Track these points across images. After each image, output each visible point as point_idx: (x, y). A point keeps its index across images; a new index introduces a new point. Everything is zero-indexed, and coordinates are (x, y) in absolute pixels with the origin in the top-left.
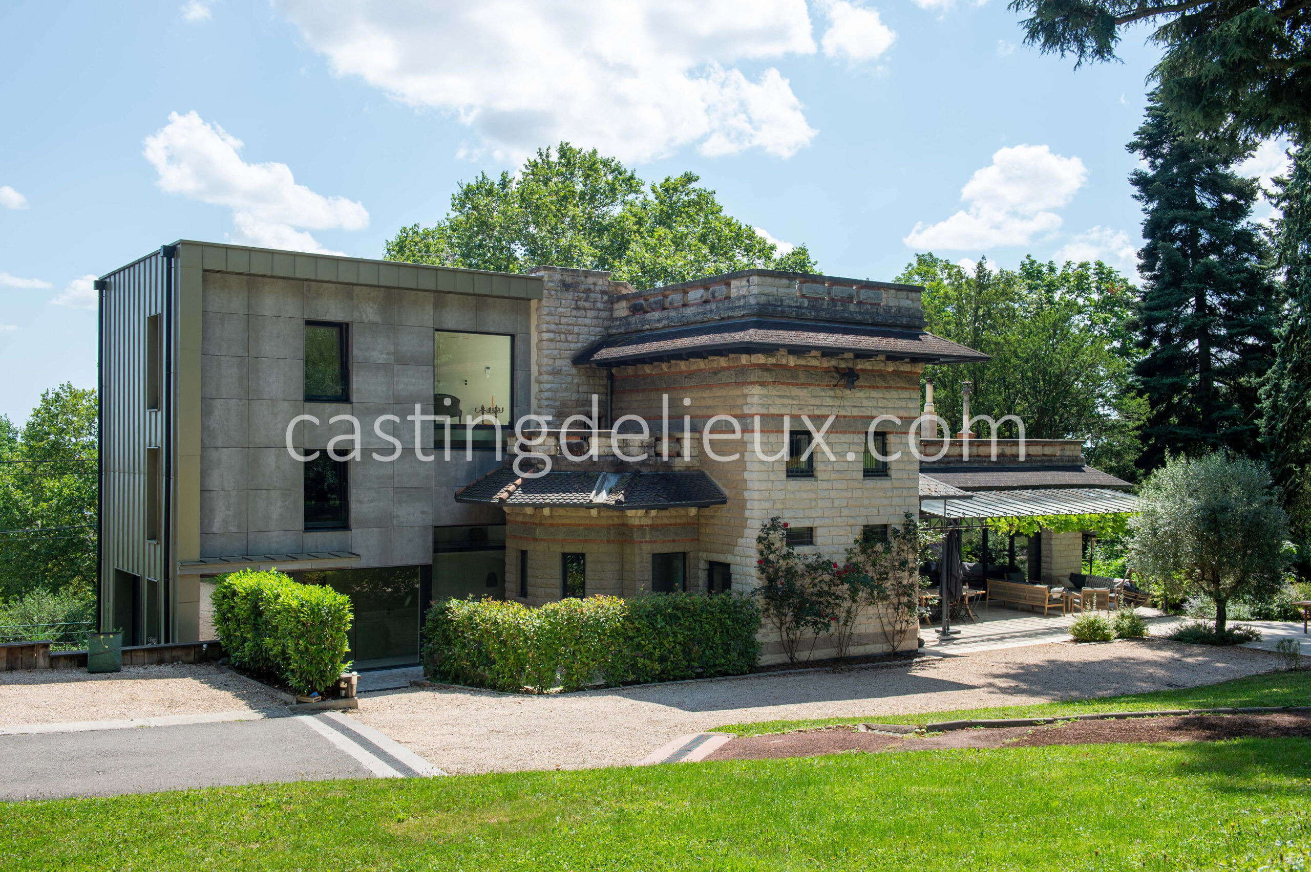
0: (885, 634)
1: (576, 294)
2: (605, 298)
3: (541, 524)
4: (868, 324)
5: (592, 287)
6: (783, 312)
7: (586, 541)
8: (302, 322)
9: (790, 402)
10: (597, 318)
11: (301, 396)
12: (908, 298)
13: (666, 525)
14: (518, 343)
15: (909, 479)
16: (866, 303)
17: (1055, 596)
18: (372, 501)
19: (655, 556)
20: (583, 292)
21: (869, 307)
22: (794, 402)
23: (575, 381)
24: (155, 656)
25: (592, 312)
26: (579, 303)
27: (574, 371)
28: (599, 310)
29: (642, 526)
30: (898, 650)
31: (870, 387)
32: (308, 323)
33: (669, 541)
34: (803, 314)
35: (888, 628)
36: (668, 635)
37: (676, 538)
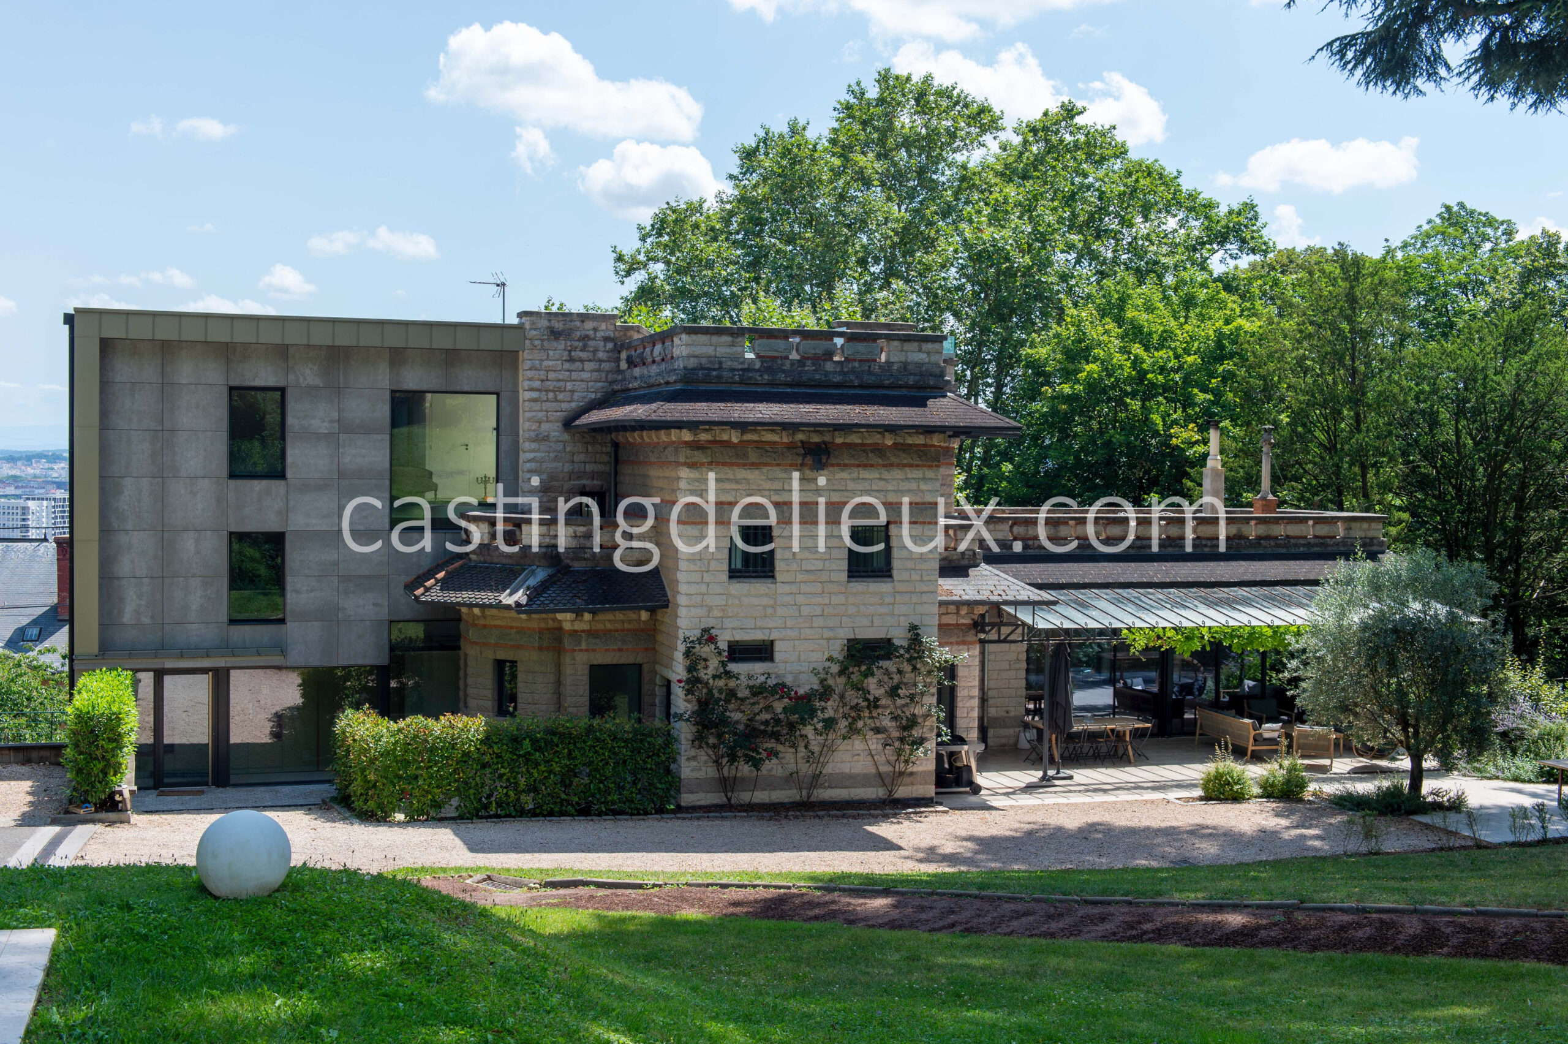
0: (880, 775)
1: (569, 343)
2: (610, 345)
3: (474, 625)
4: (855, 387)
5: (591, 333)
6: (719, 377)
7: (518, 647)
8: (226, 390)
9: (734, 486)
10: (599, 371)
11: (224, 471)
12: (920, 350)
13: (610, 631)
14: (503, 403)
15: (922, 581)
16: (855, 360)
17: (1267, 735)
18: (312, 591)
19: (592, 667)
20: (579, 340)
21: (856, 364)
22: (740, 487)
23: (568, 449)
24: (21, 756)
25: (592, 364)
26: (573, 353)
27: (566, 437)
28: (601, 361)
29: (576, 631)
30: (896, 796)
31: (858, 466)
32: (232, 389)
33: (614, 650)
34: (750, 378)
35: (885, 769)
36: (537, 764)
37: (624, 647)
